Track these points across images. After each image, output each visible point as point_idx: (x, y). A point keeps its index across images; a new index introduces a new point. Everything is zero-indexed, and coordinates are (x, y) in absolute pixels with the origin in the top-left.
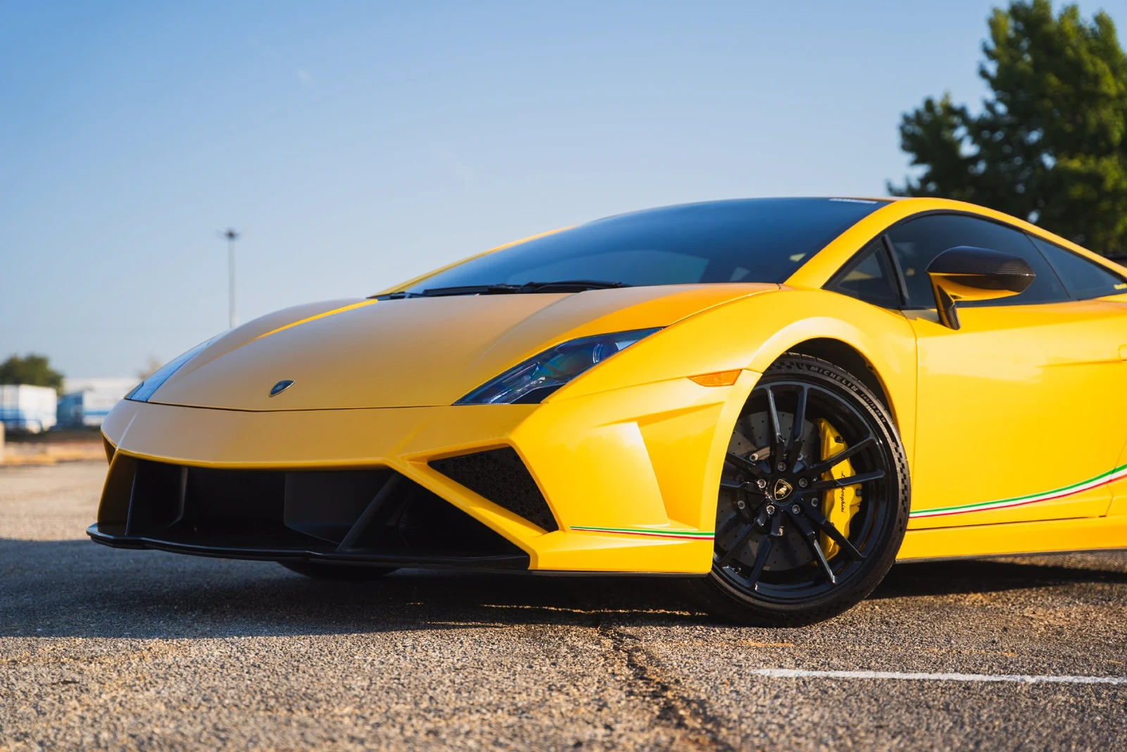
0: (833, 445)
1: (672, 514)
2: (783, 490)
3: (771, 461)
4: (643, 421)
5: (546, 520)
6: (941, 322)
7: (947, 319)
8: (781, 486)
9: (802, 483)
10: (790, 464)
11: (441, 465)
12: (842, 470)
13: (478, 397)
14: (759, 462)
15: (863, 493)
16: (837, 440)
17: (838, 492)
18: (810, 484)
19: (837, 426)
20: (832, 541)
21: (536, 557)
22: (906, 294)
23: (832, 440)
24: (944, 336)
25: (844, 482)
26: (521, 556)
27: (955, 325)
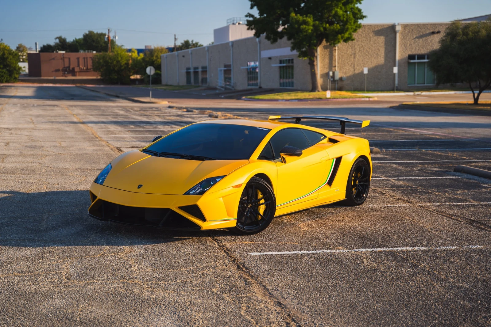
0: (260, 196)
1: (229, 215)
2: (250, 206)
3: (247, 200)
4: (222, 197)
5: (204, 220)
6: (282, 162)
7: (284, 161)
8: (249, 205)
9: (254, 204)
10: (251, 201)
11: (181, 208)
12: (262, 201)
13: (187, 193)
14: (245, 200)
15: (266, 205)
16: (261, 194)
17: (261, 206)
18: (255, 204)
19: (261, 191)
20: (260, 216)
21: (202, 227)
22: (275, 156)
23: (260, 195)
24: (283, 165)
25: (262, 204)
26: (199, 227)
27: (285, 162)
